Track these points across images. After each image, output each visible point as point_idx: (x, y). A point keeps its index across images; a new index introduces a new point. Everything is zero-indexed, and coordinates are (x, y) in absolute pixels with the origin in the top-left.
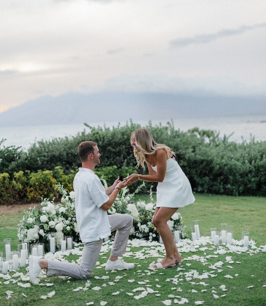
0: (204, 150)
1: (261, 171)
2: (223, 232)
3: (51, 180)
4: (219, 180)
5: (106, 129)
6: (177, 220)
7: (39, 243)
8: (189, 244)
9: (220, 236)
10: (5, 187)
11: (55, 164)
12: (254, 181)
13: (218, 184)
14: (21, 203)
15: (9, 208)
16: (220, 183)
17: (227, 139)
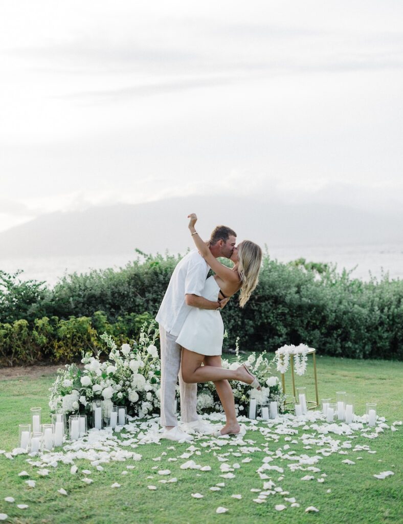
0: (313, 290)
1: (398, 323)
2: (340, 404)
3: (89, 331)
4: (335, 335)
5: (168, 258)
6: (274, 386)
7: (79, 416)
8: (291, 420)
9: (335, 410)
10: (22, 339)
11: (95, 307)
12: (387, 338)
13: (334, 341)
14: (45, 363)
15: (28, 371)
16: (336, 340)
17: (348, 274)
